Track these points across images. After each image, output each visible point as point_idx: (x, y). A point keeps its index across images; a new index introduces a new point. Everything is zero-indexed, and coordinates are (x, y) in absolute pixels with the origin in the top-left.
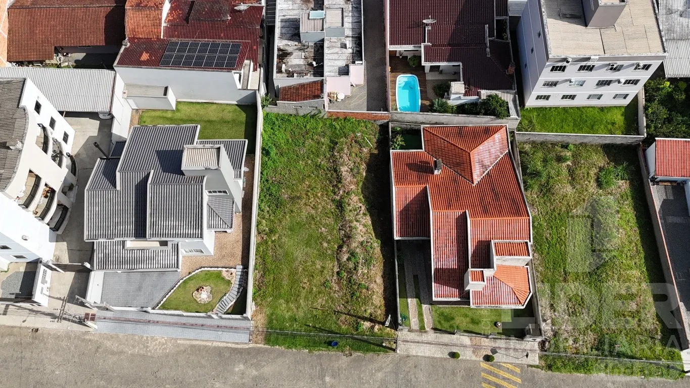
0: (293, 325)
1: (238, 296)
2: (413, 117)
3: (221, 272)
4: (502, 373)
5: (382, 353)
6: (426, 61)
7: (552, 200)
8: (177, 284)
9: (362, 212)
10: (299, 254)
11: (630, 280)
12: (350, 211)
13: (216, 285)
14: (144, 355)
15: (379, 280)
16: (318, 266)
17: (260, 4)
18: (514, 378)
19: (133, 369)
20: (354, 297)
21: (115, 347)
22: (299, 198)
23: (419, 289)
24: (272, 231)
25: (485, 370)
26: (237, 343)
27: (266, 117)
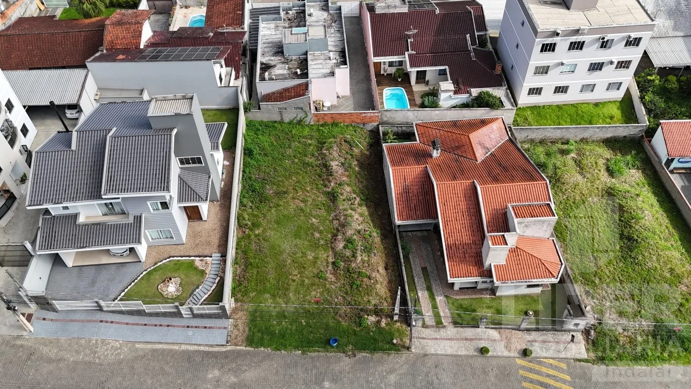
0: (282, 323)
1: (214, 287)
2: (404, 116)
3: (193, 261)
4: (544, 370)
5: (393, 352)
7: (564, 190)
8: (139, 276)
9: (356, 202)
10: (287, 246)
11: (671, 261)
12: (344, 200)
13: (187, 276)
14: (90, 362)
15: (382, 270)
16: (310, 257)
17: (243, 29)
18: (562, 376)
19: (73, 379)
20: (355, 287)
21: (53, 353)
22: (285, 193)
23: (430, 282)
24: (255, 225)
25: (523, 368)
26: (212, 346)
27: (249, 125)
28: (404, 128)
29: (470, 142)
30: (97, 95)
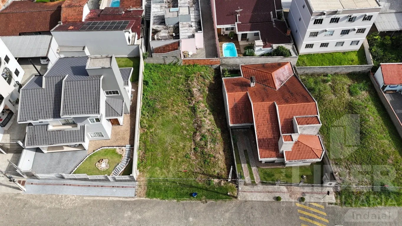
0: (165, 184)
1: (127, 164)
2: (234, 61)
3: (115, 149)
4: (312, 209)
5: (227, 200)
6: (239, 31)
7: (324, 104)
8: (85, 158)
9: (207, 113)
10: (168, 139)
11: (384, 146)
12: (200, 112)
13: (112, 158)
14: (58, 208)
15: (222, 153)
16: (181, 145)
17: (142, 8)
18: (321, 213)
19: (49, 218)
20: (206, 163)
21: (37, 203)
22: (167, 107)
23: (248, 158)
24: (150, 127)
25: (300, 208)
26: (126, 198)
27: (146, 66)
28: (234, 68)
29: (272, 77)
30: (58, 50)
